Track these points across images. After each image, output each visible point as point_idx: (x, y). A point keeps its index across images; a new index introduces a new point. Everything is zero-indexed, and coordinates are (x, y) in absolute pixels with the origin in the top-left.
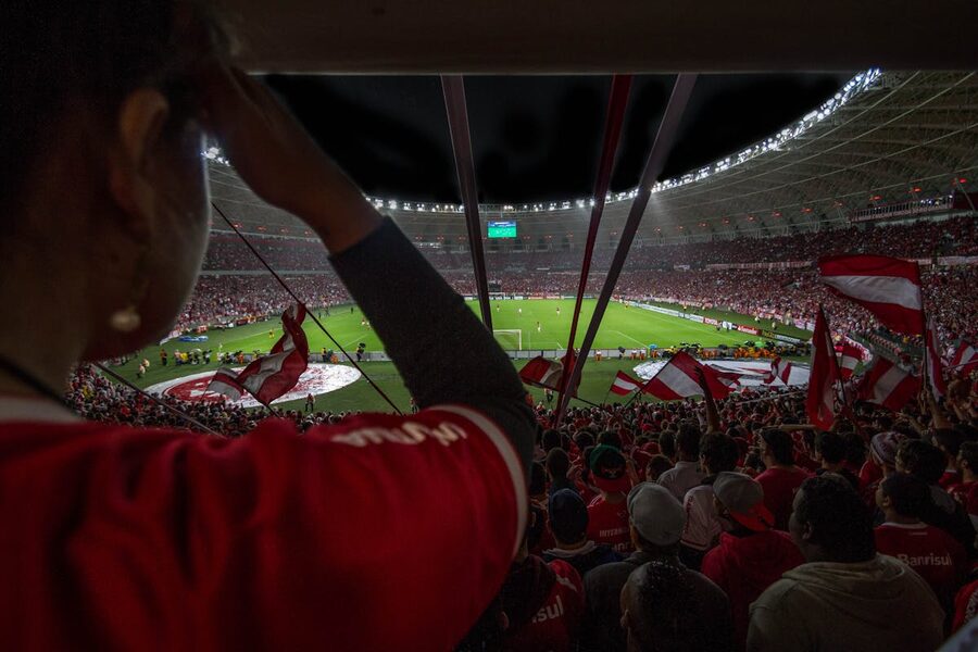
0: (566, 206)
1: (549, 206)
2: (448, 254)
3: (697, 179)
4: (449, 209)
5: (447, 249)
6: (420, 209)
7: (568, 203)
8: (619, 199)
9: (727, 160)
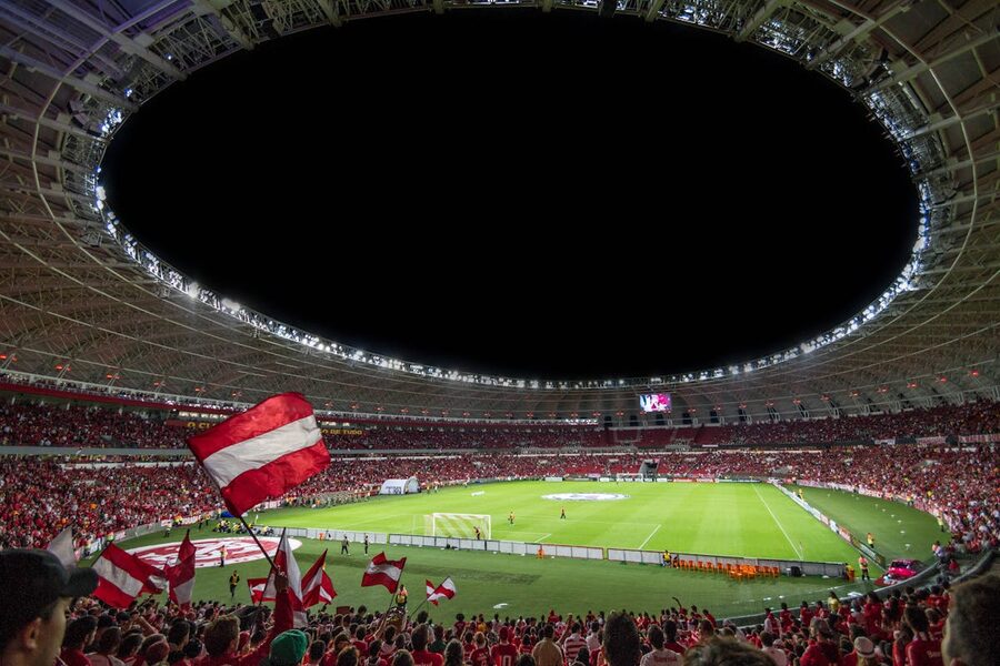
0: (719, 374)
1: (699, 375)
2: (607, 430)
3: (849, 331)
4: (593, 385)
5: (607, 425)
6: (563, 387)
7: (720, 370)
8: (775, 362)
9: (871, 308)
